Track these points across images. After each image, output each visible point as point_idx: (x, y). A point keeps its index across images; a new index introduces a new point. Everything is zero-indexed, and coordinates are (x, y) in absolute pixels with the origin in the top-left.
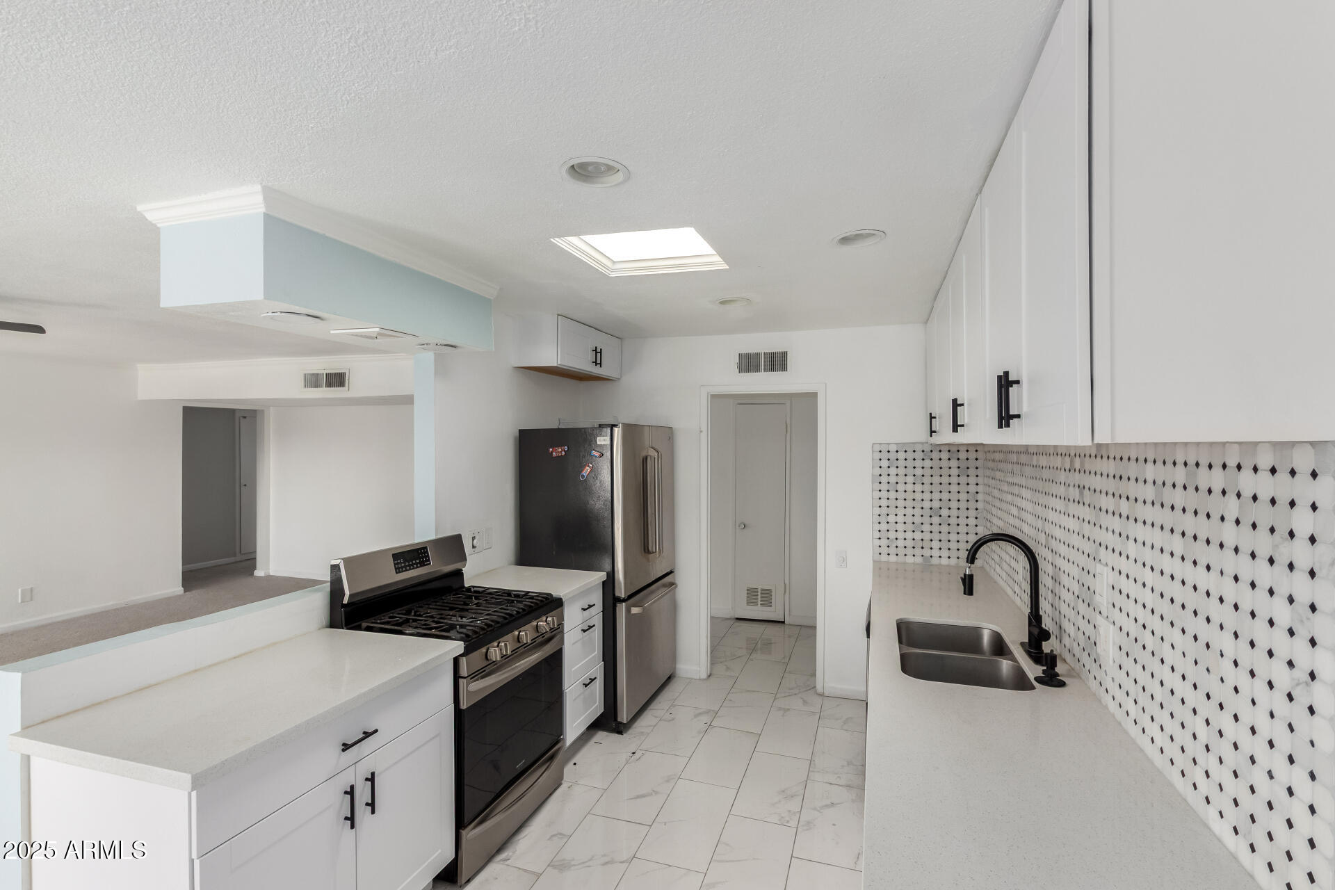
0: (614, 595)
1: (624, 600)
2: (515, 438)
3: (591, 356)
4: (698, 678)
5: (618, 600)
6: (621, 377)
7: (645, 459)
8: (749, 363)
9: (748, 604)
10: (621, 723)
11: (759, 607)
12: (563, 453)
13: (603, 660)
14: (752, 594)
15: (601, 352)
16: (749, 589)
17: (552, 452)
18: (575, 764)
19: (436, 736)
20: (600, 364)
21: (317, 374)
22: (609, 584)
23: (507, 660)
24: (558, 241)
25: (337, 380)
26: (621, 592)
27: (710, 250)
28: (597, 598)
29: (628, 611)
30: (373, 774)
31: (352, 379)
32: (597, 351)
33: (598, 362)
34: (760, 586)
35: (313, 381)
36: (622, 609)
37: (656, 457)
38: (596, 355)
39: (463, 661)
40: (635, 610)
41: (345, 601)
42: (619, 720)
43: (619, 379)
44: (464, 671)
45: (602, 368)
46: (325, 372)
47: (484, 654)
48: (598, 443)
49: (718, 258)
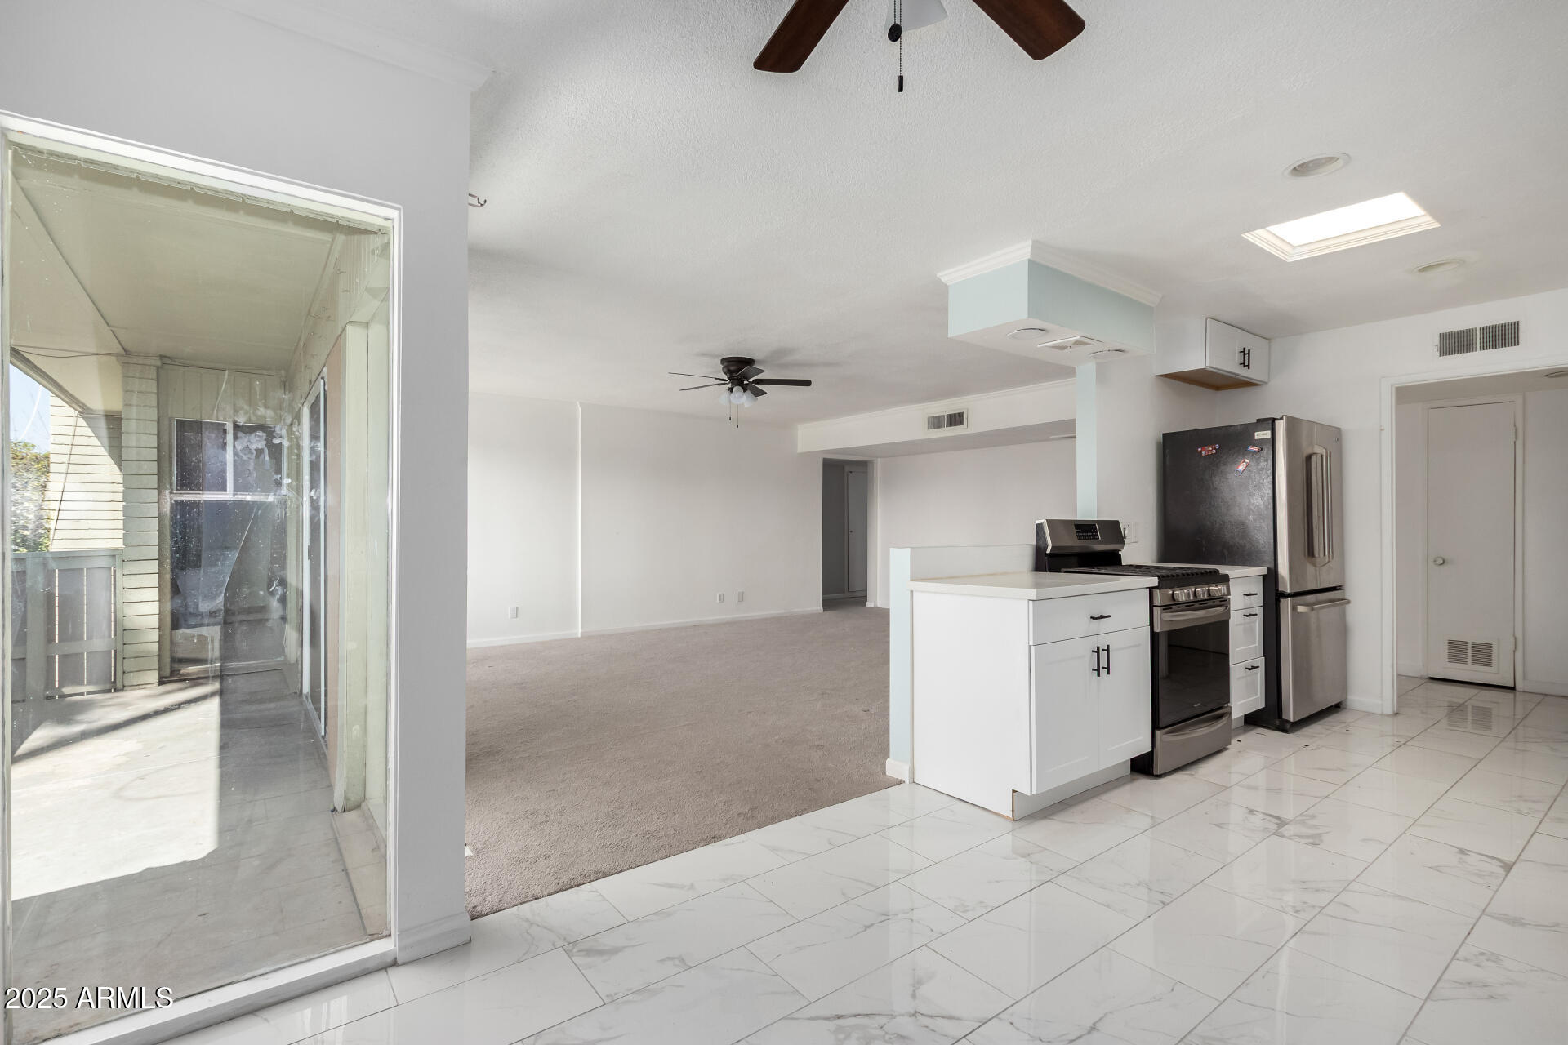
0: (1277, 590)
1: (1289, 596)
2: (1158, 444)
3: (1239, 358)
4: (1380, 713)
5: (1284, 595)
6: (1269, 381)
7: (1309, 458)
8: (1455, 343)
9: (1450, 661)
10: (1287, 721)
11: (1469, 666)
12: (1214, 451)
13: (1264, 656)
14: (1457, 650)
15: (1249, 354)
16: (1451, 642)
17: (1201, 452)
18: (1239, 741)
19: (1135, 646)
20: (1249, 366)
21: (939, 416)
22: (1271, 579)
23: (1189, 605)
24: (1248, 236)
25: (956, 419)
26: (1286, 586)
27: (1420, 211)
28: (1258, 588)
29: (1294, 609)
30: (1108, 646)
31: (970, 418)
32: (1245, 353)
33: (1247, 364)
34: (1471, 637)
35: (936, 423)
36: (1286, 605)
37: (1324, 454)
38: (1244, 357)
39: (1157, 593)
40: (1301, 609)
41: (1048, 551)
42: (1284, 717)
43: (1266, 383)
44: (1158, 601)
45: (1250, 370)
46: (946, 414)
47: (1170, 596)
48: (1256, 438)
49: (1428, 218)
